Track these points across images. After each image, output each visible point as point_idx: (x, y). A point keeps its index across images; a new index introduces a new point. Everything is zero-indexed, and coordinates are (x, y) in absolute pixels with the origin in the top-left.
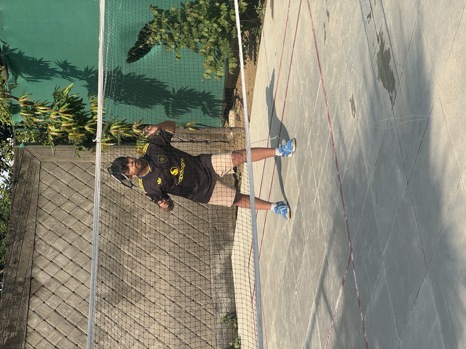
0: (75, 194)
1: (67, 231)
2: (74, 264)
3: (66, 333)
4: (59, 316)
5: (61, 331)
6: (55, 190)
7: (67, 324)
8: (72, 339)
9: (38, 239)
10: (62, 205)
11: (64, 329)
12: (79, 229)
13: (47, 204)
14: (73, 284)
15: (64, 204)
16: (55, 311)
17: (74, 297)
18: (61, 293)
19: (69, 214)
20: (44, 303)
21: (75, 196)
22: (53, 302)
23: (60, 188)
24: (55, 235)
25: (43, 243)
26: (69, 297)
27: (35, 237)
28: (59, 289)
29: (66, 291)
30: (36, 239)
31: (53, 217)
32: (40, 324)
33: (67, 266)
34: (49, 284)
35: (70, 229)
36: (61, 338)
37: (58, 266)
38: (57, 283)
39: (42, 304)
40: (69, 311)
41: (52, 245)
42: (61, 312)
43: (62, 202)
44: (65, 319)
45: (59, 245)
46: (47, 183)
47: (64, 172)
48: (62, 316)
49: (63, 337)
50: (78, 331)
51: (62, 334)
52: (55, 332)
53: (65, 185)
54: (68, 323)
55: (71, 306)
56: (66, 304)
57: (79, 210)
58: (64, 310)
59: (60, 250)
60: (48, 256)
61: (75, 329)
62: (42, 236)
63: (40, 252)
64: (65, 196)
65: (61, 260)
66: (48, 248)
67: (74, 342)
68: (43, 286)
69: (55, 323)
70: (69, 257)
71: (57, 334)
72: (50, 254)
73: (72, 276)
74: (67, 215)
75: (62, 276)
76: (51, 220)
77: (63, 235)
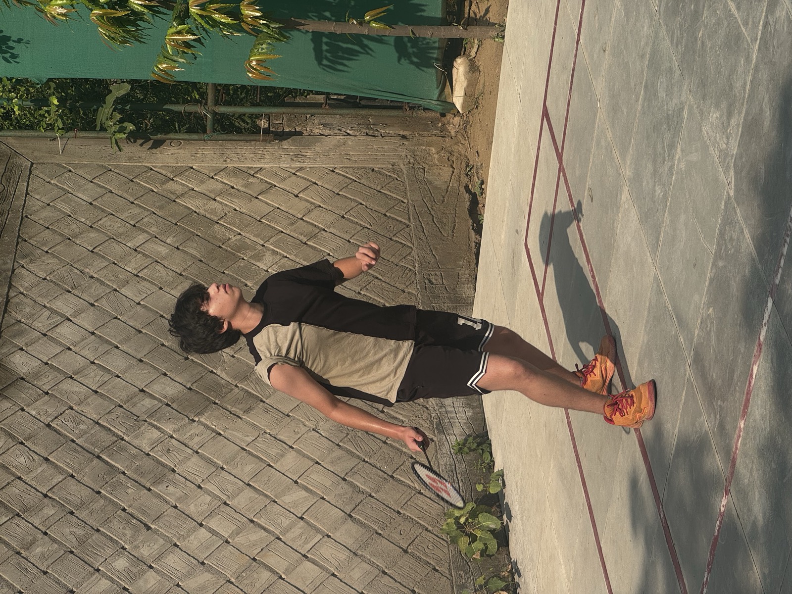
0: (106, 219)
1: (86, 282)
2: (98, 340)
3: (73, 469)
4: (58, 435)
5: (61, 465)
6: (60, 211)
7: (75, 451)
8: (86, 480)
9: (15, 294)
10: (76, 236)
11: (68, 461)
12: (113, 278)
13: (42, 233)
14: (96, 376)
15: (80, 233)
16: (49, 426)
17: (95, 400)
18: (64, 392)
19: (92, 252)
20: (23, 410)
21: (106, 221)
22: (43, 409)
23: (73, 207)
24: (56, 288)
25: (26, 300)
26: (85, 400)
27: (9, 291)
28: (60, 386)
29: (76, 388)
30: (12, 294)
31: (54, 256)
32: (11, 450)
33: (83, 342)
34: (37, 375)
35: (92, 277)
36: (61, 478)
37: (61, 344)
38: (56, 373)
39: (18, 413)
40: (82, 427)
41: (48, 305)
42: (62, 428)
43: (77, 230)
44: (73, 441)
45: (65, 305)
46: (43, 199)
47: (83, 181)
48: (65, 436)
49: (64, 477)
50: (102, 464)
51: (64, 470)
52: (45, 465)
53: (85, 203)
54: (80, 449)
55: (87, 418)
56: (76, 413)
57: (114, 245)
58: (70, 424)
59: (68, 315)
60: (37, 324)
61: (96, 461)
62: (24, 289)
63: (19, 317)
64: (83, 220)
65: (66, 332)
66: (39, 310)
67: (92, 487)
68: (23, 379)
69: (46, 448)
70: (87, 327)
71: (51, 470)
72: (42, 323)
73: (93, 363)
74: (87, 254)
75: (69, 362)
76: (49, 261)
77: (75, 287)
